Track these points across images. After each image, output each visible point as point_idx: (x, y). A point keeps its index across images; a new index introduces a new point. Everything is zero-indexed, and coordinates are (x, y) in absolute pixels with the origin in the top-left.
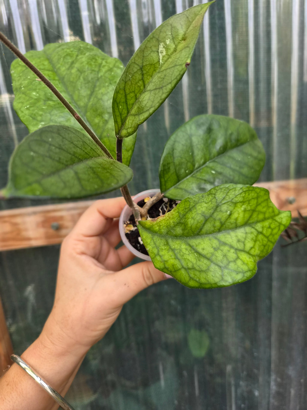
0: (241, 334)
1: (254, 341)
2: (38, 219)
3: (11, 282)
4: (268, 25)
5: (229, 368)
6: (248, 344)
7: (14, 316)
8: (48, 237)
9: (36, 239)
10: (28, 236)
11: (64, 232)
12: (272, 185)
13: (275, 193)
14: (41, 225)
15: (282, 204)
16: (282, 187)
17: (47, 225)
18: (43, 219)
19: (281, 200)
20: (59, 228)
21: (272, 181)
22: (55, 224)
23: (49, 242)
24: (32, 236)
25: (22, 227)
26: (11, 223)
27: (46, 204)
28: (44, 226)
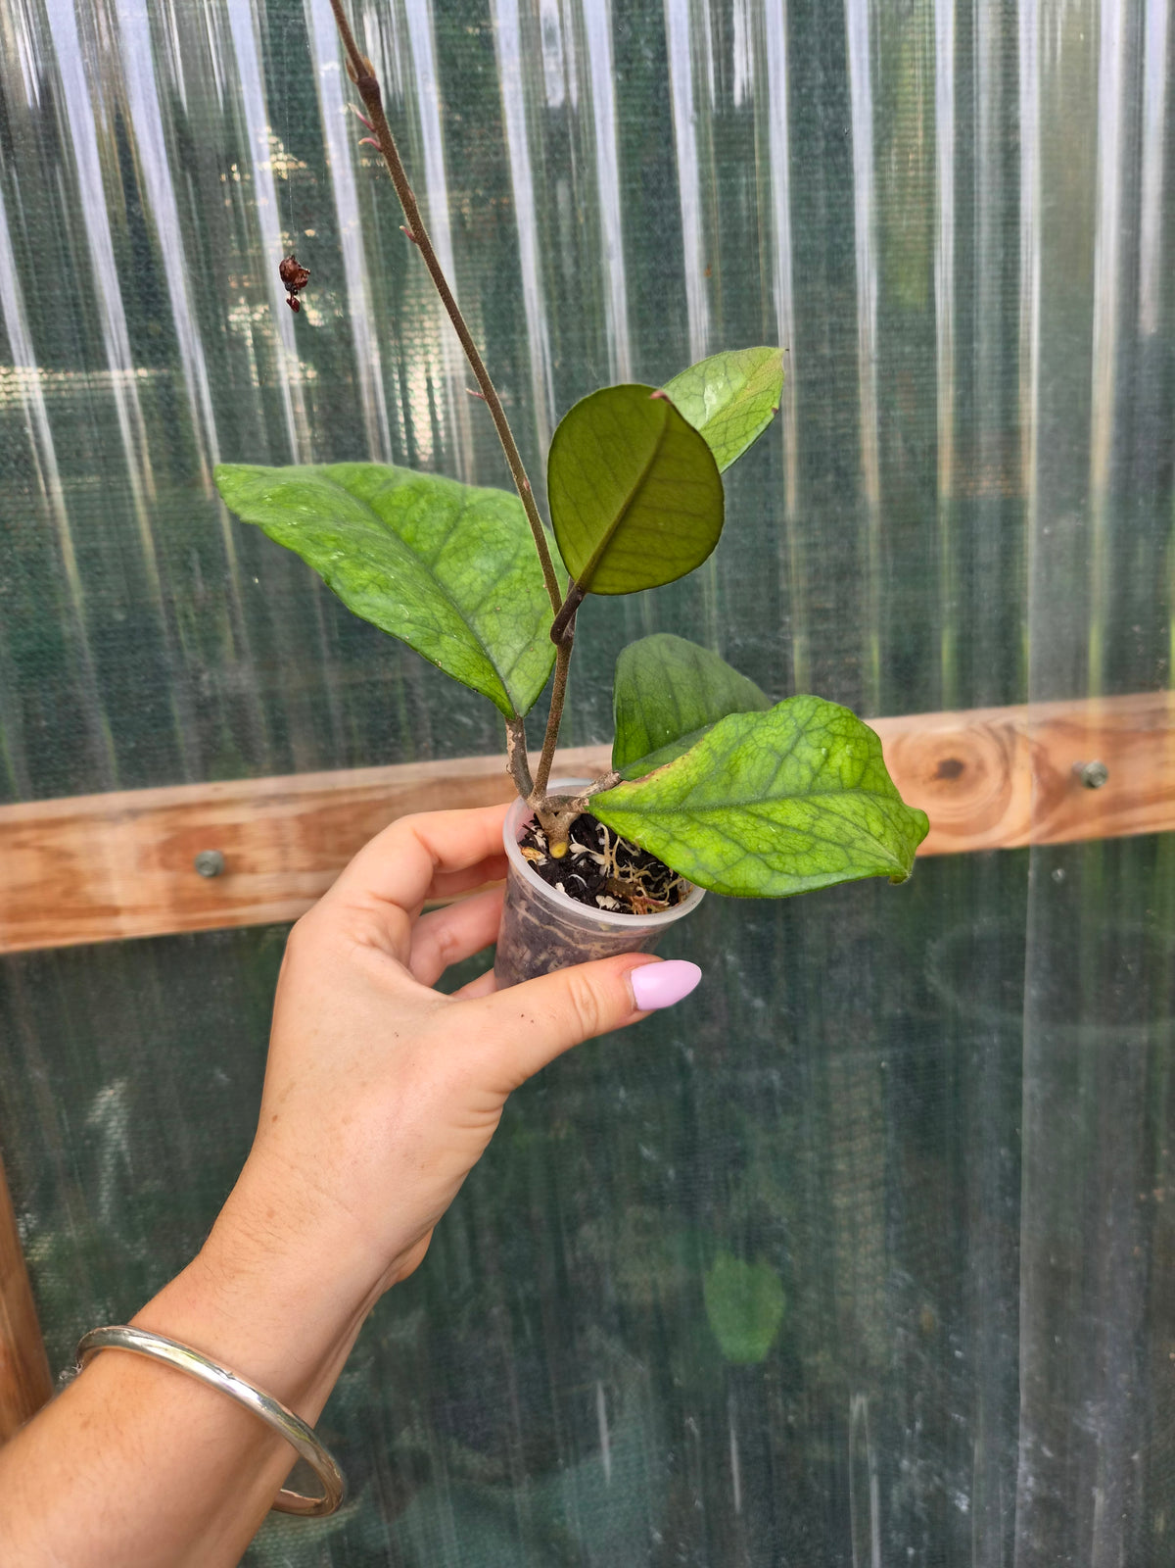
1: (953, 1301)
2: (149, 834)
3: (38, 1074)
4: (1009, 126)
5: (858, 1404)
6: (929, 1313)
7: (46, 1203)
8: (180, 903)
9: (135, 910)
10: (104, 902)
11: (241, 885)
12: (1021, 717)
13: (1034, 748)
14: (155, 858)
15: (1057, 789)
16: (1057, 725)
17: (177, 857)
18: (163, 836)
19: (1053, 772)
20: (222, 872)
21: (1023, 701)
22: (210, 854)
23: (186, 923)
24: (120, 902)
25: (82, 865)
26: (41, 849)
27: (178, 779)
28: (165, 865)
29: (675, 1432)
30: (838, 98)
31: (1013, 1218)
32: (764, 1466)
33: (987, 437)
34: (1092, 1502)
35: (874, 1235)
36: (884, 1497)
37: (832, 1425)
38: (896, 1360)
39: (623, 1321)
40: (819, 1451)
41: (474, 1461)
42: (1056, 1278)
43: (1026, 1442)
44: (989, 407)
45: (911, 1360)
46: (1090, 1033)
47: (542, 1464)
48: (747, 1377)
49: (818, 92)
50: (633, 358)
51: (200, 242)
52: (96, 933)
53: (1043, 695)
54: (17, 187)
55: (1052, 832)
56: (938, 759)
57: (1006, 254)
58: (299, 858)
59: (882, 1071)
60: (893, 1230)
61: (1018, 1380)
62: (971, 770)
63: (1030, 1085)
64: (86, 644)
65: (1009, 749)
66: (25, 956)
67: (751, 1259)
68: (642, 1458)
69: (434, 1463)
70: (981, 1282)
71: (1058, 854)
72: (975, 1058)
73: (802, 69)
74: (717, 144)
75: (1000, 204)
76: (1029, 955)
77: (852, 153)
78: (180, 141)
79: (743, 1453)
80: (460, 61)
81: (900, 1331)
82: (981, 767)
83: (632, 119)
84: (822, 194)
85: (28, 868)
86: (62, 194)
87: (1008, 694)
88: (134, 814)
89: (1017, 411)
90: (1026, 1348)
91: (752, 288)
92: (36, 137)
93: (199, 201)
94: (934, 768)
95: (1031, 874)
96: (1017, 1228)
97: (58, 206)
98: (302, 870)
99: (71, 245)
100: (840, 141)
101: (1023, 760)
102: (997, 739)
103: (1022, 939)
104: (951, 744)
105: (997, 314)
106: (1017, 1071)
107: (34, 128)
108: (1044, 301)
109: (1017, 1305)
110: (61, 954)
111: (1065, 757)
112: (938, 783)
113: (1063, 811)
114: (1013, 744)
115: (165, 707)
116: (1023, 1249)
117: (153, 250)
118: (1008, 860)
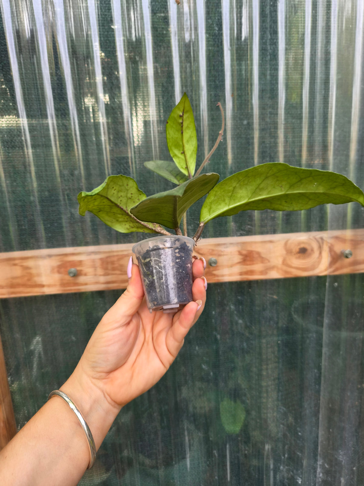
0: (283, 409)
1: (299, 417)
2: (54, 262)
3: (18, 336)
8: (63, 284)
9: (49, 286)
10: (39, 283)
11: (82, 279)
12: (325, 235)
13: (329, 245)
14: (56, 270)
15: (336, 258)
16: (337, 238)
17: (62, 270)
18: (59, 263)
19: (335, 252)
20: (76, 275)
21: (326, 230)
22: (73, 269)
23: (65, 290)
24: (44, 283)
25: (34, 271)
26: (22, 266)
27: (64, 246)
28: (59, 272)
29: (209, 454)
30: (274, 43)
31: (318, 391)
32: (237, 467)
33: (317, 148)
34: (340, 482)
35: (274, 395)
36: (275, 478)
37: (259, 454)
38: (280, 435)
39: (195, 419)
40: (255, 462)
41: (147, 461)
42: (331, 411)
43: (320, 462)
44: (318, 138)
45: (285, 435)
46: (344, 334)
47: (168, 463)
48: (232, 438)
49: (268, 41)
50: (208, 120)
51: (78, 82)
52: (37, 292)
53: (332, 228)
54: (23, 64)
55: (334, 271)
56: (299, 247)
57: (325, 92)
58: (100, 271)
59: (278, 344)
60: (280, 394)
61: (318, 443)
62: (309, 251)
63: (325, 350)
64: (37, 203)
65: (321, 245)
66: (15, 299)
67: (235, 401)
68: (199, 463)
69: (134, 461)
70: (307, 411)
71: (336, 278)
72: (308, 341)
73: (264, 34)
74: (236, 56)
75: (323, 76)
76: (326, 309)
77: (278, 60)
78: (73, 51)
79: (231, 462)
80: (159, 30)
81: (282, 426)
82: (312, 250)
83: (210, 48)
84: (268, 72)
85: (17, 272)
86: (36, 66)
87: (322, 227)
88: (50, 256)
89: (327, 140)
90: (321, 433)
91: (245, 100)
92: (29, 50)
93: (78, 70)
94: (298, 250)
95: (327, 284)
96: (319, 395)
97: (35, 71)
98: (101, 275)
99: (38, 82)
100: (275, 56)
101: (326, 249)
102: (318, 241)
103: (324, 304)
104: (303, 243)
105: (322, 110)
106: (321, 346)
107: (29, 46)
108: (336, 107)
109: (319, 418)
110: (26, 298)
111: (339, 248)
112: (299, 255)
113: (338, 265)
114: (323, 243)
115: (61, 224)
116: (321, 402)
117: (63, 84)
118: (321, 280)
